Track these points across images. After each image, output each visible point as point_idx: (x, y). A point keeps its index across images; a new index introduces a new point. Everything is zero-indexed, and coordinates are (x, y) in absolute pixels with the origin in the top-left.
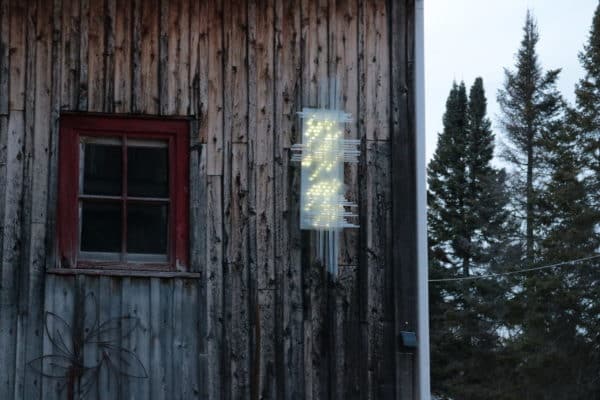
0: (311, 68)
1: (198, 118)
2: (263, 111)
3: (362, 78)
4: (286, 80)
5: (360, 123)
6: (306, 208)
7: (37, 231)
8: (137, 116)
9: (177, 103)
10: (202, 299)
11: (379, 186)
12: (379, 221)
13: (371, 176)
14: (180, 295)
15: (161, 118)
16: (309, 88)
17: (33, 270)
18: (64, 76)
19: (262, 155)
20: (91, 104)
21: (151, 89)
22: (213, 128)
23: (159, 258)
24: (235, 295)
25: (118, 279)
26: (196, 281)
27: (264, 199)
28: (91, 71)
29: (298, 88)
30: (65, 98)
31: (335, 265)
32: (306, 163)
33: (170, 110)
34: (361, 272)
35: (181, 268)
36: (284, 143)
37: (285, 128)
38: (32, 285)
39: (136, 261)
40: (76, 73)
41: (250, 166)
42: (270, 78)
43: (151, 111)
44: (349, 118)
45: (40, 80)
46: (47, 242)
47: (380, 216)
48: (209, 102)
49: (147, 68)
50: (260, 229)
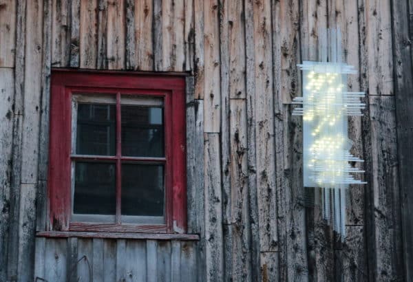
0: (309, 23)
1: (193, 73)
2: (261, 66)
3: (362, 31)
4: (284, 34)
5: (362, 77)
6: (309, 165)
7: (27, 193)
8: (131, 72)
9: (171, 59)
10: (201, 263)
11: (384, 143)
12: (386, 178)
13: (375, 132)
14: (178, 259)
15: (155, 74)
16: (308, 42)
17: (23, 233)
18: (55, 32)
19: (261, 112)
20: (84, 60)
21: (145, 45)
22: (209, 84)
23: (157, 220)
24: (236, 257)
25: (113, 242)
26: (194, 242)
27: (263, 156)
28: (83, 28)
29: (297, 42)
30: (56, 55)
31: (342, 225)
32: (308, 117)
33: (165, 66)
34: (368, 232)
35: (179, 229)
36: (284, 99)
37: (284, 83)
38: (21, 249)
39: (131, 223)
40: (68, 29)
41: (249, 123)
42: (268, 32)
43: (146, 67)
44: (351, 69)
45: (32, 35)
46: (38, 203)
47: (385, 174)
48: (205, 58)
49: (140, 23)
50: (261, 189)
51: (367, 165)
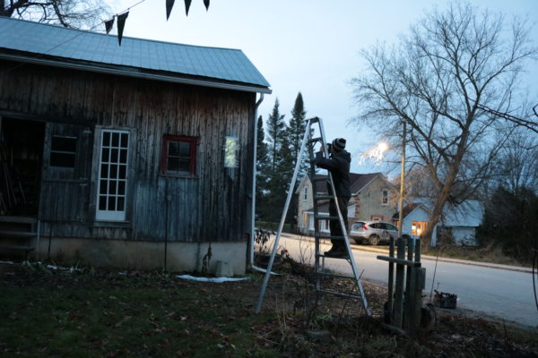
0: (228, 126)
1: (198, 138)
2: (216, 136)
3: (241, 129)
4: (222, 129)
5: (240, 140)
6: (226, 162)
7: (157, 165)
8: (184, 136)
9: (193, 133)
10: (198, 185)
11: (244, 157)
12: (244, 166)
13: (242, 154)
14: (192, 183)
15: (189, 137)
16: (228, 131)
17: (155, 175)
18: (165, 125)
19: (215, 147)
20: (171, 132)
21: (187, 129)
22: (203, 140)
23: (188, 173)
24: (207, 183)
25: (177, 178)
26: (197, 179)
27: (215, 160)
28: (172, 124)
29: (225, 130)
30: (165, 131)
31: (233, 177)
32: (226, 150)
33: (192, 134)
34: (239, 179)
35: (193, 176)
36: (221, 145)
37: (221, 141)
38: (155, 179)
39: (181, 173)
40: (168, 124)
41: (212, 150)
42: (218, 128)
43: (187, 134)
44: (238, 139)
45: (159, 125)
46: (159, 168)
48: (202, 133)
49: (186, 124)
50: (213, 167)
51: (240, 163)
